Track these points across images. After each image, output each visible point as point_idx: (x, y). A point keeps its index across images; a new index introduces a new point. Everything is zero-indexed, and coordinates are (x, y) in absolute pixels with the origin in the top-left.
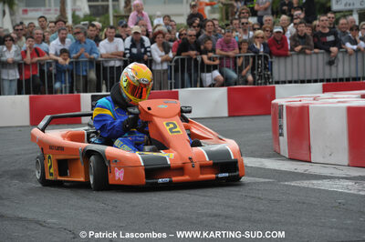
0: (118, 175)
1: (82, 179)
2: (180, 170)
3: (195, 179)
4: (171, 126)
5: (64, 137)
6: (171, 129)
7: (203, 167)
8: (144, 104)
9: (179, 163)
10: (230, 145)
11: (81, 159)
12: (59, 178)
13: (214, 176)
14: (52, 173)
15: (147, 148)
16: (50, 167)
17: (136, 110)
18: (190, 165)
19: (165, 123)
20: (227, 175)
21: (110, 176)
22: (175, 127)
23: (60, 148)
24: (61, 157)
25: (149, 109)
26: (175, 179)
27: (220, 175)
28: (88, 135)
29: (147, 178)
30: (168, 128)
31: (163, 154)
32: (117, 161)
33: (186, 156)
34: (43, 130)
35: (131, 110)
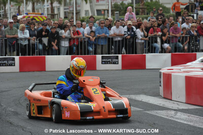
0: (67, 115)
1: (49, 116)
2: (98, 113)
3: (105, 117)
4: (95, 90)
5: (41, 94)
6: (94, 92)
7: (110, 112)
8: (81, 78)
9: (98, 109)
10: (125, 101)
11: (49, 106)
12: (38, 115)
13: (115, 116)
14: (35, 113)
15: (82, 101)
16: (34, 110)
17: (77, 82)
18: (103, 110)
19: (91, 89)
20: (122, 116)
21: (63, 115)
22: (97, 91)
23: (39, 100)
24: (39, 105)
25: (84, 81)
26: (95, 117)
27: (118, 116)
28: (54, 93)
29: (81, 116)
30: (93, 91)
31: (90, 104)
32: (67, 107)
33: (102, 105)
34: (31, 91)
35: (75, 81)
